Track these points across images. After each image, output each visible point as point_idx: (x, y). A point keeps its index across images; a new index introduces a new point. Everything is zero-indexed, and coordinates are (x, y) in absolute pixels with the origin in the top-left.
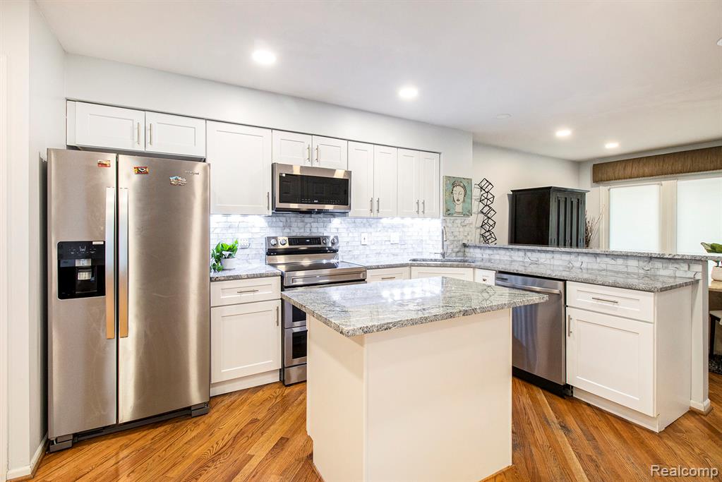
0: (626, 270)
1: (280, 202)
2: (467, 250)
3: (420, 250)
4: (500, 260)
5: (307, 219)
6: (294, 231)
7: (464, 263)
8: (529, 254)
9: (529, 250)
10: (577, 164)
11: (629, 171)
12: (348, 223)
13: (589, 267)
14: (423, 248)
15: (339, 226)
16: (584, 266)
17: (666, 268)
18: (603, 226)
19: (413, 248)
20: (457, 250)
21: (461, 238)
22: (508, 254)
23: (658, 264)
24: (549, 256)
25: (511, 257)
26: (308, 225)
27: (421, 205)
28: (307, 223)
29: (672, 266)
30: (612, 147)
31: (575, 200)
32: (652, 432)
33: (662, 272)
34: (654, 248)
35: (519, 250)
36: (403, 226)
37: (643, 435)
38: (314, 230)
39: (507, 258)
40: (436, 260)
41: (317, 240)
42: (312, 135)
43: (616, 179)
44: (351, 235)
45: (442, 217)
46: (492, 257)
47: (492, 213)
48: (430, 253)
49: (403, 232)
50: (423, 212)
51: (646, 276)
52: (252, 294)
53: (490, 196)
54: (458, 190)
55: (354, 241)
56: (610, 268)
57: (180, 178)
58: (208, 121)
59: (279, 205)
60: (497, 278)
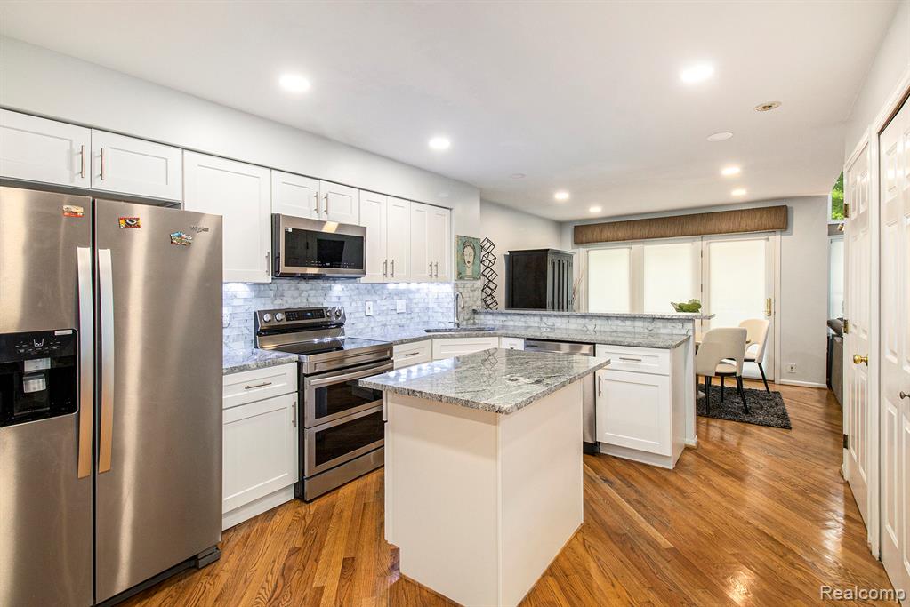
0: (633, 330)
1: (286, 265)
2: (476, 316)
3: (426, 319)
4: (515, 326)
5: (303, 285)
6: (287, 302)
7: (479, 331)
8: (545, 319)
9: (544, 315)
10: (560, 225)
11: (605, 235)
12: (351, 289)
13: (602, 329)
14: (429, 317)
15: (340, 294)
16: (597, 328)
17: (665, 327)
18: (582, 287)
19: (419, 316)
20: (467, 317)
21: (470, 303)
22: (523, 319)
23: (659, 324)
24: (565, 320)
25: (526, 322)
26: (305, 294)
27: (434, 268)
28: (302, 292)
29: (670, 325)
30: (595, 211)
31: (564, 262)
32: (669, 470)
33: (663, 331)
34: (625, 309)
35: (534, 315)
36: (410, 291)
37: (664, 474)
38: (312, 300)
39: (522, 324)
40: (450, 330)
41: (319, 312)
42: (320, 179)
43: (594, 242)
44: (354, 304)
45: (453, 281)
46: (505, 323)
47: (494, 275)
48: (439, 322)
49: (410, 298)
50: (436, 275)
51: (650, 335)
52: (262, 389)
53: (491, 258)
54: (469, 250)
55: (358, 312)
56: (620, 329)
57: (184, 235)
58: (185, 152)
59: (283, 269)
60: (527, 346)
